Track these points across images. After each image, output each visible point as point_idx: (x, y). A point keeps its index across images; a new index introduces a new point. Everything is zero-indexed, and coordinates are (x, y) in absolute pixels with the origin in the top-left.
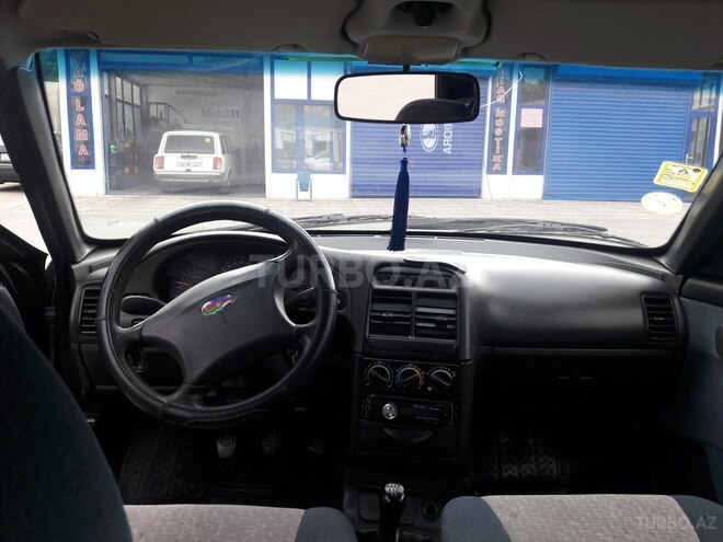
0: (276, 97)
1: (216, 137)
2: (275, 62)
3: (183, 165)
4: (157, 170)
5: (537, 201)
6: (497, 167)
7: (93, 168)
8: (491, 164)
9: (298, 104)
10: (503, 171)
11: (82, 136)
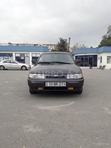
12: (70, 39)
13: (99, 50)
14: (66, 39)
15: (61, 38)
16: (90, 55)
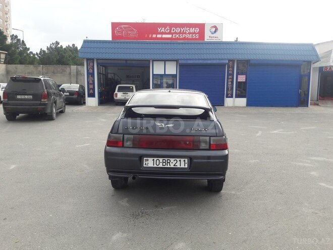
0: (154, 73)
1: (134, 86)
2: (154, 62)
3: (123, 96)
4: (115, 98)
5: (244, 107)
6: (229, 95)
7: (95, 97)
8: (227, 95)
9: (161, 76)
10: (232, 97)
11: (91, 87)
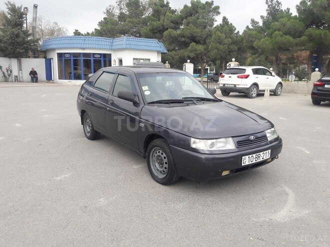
12: (36, 7)
13: (114, 44)
14: (26, 8)
15: (9, 2)
16: (94, 54)
